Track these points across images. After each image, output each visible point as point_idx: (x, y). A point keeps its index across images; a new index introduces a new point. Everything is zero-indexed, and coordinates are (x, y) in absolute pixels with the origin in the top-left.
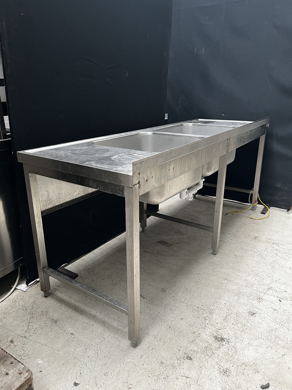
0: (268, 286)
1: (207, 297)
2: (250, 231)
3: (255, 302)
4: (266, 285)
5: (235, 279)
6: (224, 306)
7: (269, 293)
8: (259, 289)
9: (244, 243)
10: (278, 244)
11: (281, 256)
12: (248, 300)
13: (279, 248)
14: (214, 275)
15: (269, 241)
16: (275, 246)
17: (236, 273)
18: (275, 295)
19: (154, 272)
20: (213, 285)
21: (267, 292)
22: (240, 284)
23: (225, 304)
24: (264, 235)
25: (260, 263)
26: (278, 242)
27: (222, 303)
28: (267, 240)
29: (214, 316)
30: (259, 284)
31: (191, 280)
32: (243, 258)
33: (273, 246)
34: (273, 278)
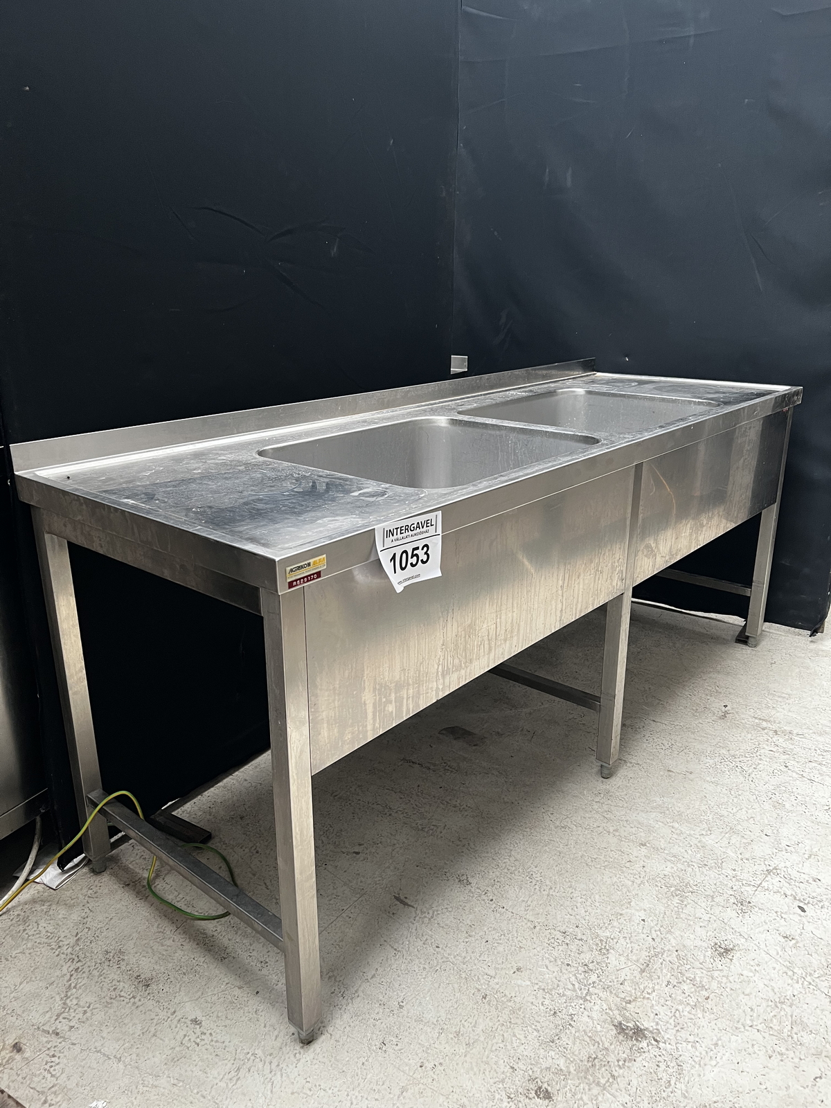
0: (766, 862)
1: (589, 900)
2: (707, 695)
3: (730, 913)
4: (759, 862)
5: (669, 842)
6: (641, 927)
7: (771, 887)
8: (739, 874)
9: (692, 732)
10: (790, 733)
11: (798, 772)
12: (709, 909)
13: (792, 747)
14: (609, 832)
15: (764, 724)
16: (781, 740)
17: (671, 824)
18: (789, 893)
19: (433, 824)
20: (606, 863)
21: (764, 884)
22: (684, 860)
23: (643, 920)
24: (748, 708)
25: (740, 792)
26: (788, 728)
27: (634, 918)
28: (757, 721)
29: (612, 958)
30: (740, 856)
31: (543, 847)
32: (691, 776)
33: (774, 739)
34: (780, 840)
